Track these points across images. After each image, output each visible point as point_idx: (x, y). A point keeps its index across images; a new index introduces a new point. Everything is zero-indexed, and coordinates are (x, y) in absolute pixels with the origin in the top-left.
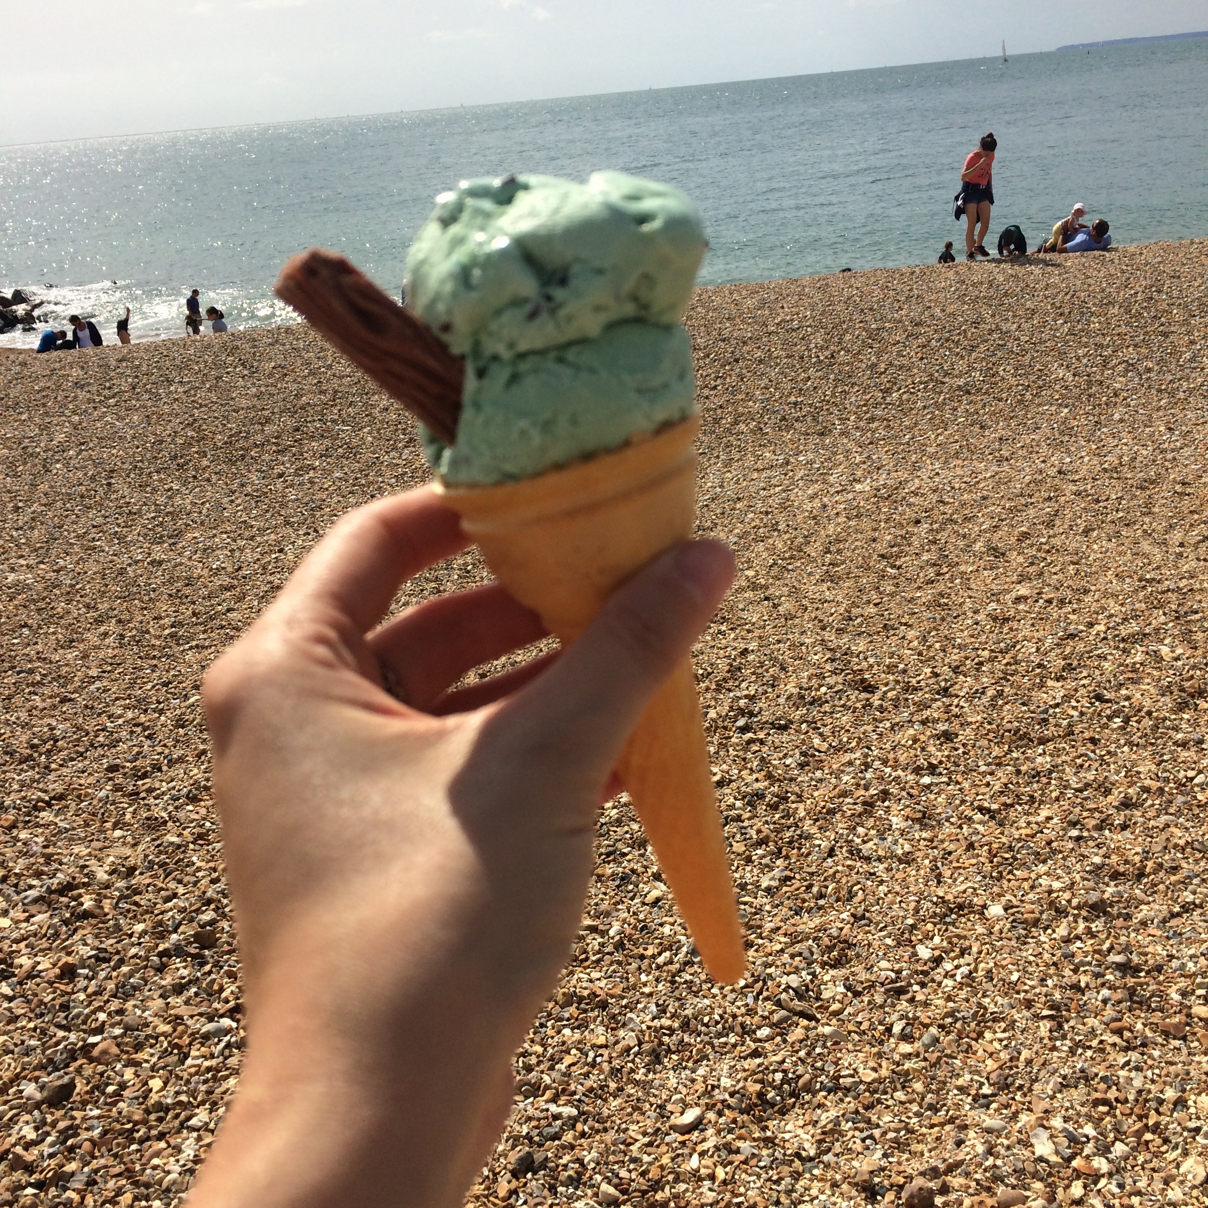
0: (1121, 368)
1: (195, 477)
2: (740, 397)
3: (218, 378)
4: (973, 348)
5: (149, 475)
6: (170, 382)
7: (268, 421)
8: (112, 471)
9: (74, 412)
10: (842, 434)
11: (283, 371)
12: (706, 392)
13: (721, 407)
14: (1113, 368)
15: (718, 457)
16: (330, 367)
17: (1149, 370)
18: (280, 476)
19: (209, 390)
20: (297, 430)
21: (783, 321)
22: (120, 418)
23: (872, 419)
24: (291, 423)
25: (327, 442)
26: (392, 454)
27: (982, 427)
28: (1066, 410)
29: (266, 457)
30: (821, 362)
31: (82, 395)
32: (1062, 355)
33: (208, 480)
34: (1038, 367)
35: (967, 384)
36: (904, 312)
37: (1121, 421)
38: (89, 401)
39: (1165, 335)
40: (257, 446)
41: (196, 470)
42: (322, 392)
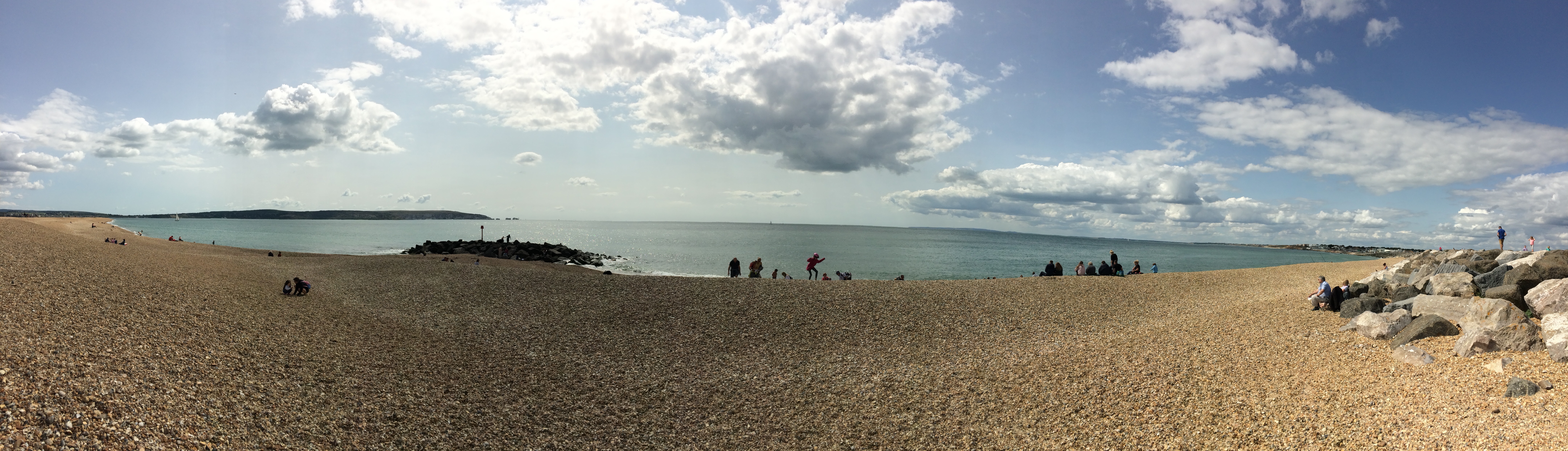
0: (959, 323)
1: (613, 327)
2: (824, 325)
3: (638, 291)
4: (909, 313)
5: (599, 323)
6: (622, 290)
7: (647, 309)
8: (588, 319)
9: (589, 295)
10: (864, 346)
11: (660, 292)
12: (811, 322)
13: (817, 329)
14: (956, 323)
15: (815, 353)
16: (675, 293)
17: (968, 325)
18: (642, 333)
19: (633, 295)
20: (655, 315)
21: (840, 296)
22: (601, 300)
23: (875, 340)
24: (655, 312)
25: (664, 322)
26: (686, 332)
27: (917, 347)
28: (945, 340)
29: (641, 324)
30: (855, 313)
31: (595, 289)
32: (938, 318)
33: (617, 330)
34: (931, 322)
35: (908, 327)
36: (883, 297)
37: (965, 346)
38: (596, 292)
39: (970, 311)
40: (639, 319)
41: (615, 325)
42: (669, 302)
